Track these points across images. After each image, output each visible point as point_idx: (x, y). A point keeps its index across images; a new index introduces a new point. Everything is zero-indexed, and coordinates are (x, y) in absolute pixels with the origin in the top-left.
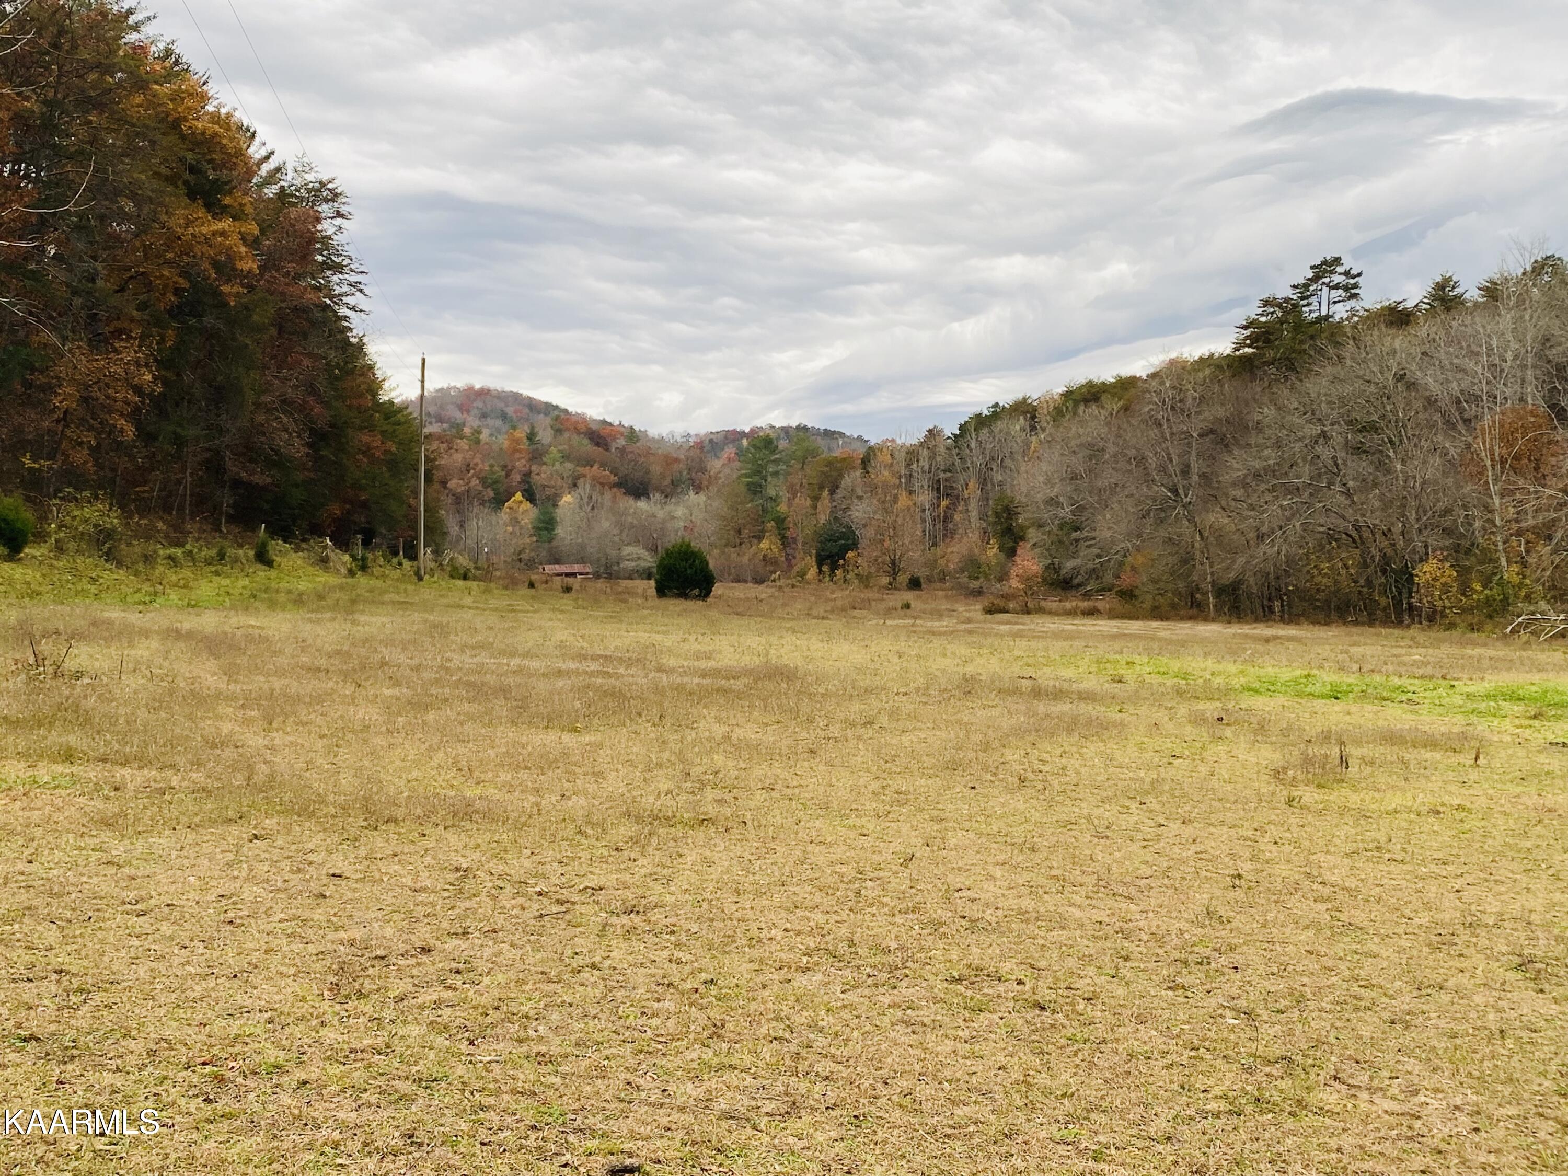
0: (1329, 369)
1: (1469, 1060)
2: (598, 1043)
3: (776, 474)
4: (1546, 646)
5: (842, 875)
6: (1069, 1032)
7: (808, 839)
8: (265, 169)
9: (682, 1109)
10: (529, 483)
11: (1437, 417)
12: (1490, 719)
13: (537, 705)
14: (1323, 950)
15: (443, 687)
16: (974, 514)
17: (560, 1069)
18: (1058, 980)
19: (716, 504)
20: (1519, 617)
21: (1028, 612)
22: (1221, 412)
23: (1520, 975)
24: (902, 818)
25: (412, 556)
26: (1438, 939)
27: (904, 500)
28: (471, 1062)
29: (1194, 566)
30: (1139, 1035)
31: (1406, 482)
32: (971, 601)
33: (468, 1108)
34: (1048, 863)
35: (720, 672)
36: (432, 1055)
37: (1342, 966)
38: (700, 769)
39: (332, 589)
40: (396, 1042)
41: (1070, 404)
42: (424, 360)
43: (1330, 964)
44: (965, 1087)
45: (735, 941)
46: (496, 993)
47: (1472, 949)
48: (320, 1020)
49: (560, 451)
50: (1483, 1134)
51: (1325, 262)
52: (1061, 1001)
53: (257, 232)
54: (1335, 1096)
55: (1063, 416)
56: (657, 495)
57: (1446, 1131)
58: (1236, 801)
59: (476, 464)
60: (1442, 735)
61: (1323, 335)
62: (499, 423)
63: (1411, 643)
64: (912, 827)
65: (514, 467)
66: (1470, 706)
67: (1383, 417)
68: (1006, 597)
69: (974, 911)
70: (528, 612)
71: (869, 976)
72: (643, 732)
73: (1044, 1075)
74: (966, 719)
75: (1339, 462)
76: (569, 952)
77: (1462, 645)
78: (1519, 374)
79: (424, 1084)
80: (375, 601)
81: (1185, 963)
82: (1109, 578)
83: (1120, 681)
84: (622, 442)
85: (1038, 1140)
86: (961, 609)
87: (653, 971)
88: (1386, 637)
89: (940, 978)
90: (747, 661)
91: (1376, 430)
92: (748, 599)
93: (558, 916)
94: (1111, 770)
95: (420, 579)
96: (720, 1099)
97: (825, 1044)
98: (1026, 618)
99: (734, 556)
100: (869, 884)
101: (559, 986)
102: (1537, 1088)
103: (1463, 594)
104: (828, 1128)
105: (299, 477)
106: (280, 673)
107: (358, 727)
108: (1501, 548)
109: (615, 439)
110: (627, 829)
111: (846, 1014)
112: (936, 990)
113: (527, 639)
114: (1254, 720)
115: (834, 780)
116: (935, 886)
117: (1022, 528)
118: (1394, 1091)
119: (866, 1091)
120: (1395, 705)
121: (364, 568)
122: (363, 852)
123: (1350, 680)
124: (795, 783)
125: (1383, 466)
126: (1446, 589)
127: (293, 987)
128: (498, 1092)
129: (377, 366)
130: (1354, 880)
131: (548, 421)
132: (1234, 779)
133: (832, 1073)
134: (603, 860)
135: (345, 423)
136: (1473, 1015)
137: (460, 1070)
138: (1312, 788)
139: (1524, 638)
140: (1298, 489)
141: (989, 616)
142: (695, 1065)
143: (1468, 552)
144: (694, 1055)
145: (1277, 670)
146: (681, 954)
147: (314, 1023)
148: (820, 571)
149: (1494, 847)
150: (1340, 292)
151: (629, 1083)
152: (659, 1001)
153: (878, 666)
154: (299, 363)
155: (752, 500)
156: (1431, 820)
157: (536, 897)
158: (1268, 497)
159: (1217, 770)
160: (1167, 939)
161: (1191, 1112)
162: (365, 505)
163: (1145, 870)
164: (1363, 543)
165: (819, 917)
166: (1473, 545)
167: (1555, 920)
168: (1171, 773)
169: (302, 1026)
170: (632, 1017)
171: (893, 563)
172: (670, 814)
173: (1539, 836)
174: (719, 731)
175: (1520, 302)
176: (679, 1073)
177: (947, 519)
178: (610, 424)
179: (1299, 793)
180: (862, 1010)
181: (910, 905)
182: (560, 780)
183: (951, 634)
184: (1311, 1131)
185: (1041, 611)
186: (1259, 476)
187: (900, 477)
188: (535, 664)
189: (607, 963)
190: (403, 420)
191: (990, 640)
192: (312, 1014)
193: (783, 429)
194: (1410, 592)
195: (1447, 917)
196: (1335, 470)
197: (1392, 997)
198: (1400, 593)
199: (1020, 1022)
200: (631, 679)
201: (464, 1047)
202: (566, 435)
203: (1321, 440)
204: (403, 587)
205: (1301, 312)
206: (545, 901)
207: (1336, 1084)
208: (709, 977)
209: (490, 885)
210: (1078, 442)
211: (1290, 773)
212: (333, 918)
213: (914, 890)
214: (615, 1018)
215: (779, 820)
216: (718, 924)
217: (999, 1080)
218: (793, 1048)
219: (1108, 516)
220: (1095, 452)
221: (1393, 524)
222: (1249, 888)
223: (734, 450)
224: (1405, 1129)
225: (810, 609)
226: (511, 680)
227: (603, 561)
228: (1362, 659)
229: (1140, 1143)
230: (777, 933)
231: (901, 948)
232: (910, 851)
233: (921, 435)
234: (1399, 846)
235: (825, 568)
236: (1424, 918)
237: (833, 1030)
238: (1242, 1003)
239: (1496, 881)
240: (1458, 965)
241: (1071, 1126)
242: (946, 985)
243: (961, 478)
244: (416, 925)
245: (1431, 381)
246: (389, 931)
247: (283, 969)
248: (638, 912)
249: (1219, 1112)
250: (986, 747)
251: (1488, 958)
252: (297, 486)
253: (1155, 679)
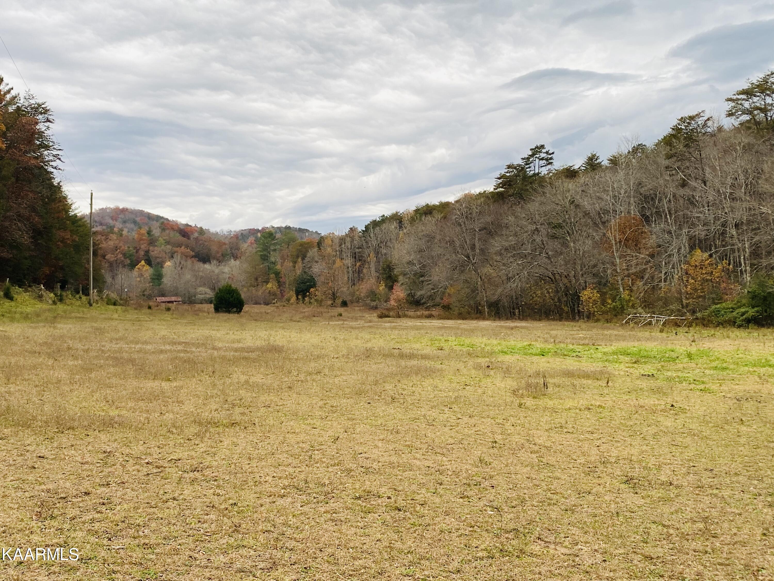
0: (539, 198)
1: (602, 527)
2: (175, 537)
3: (275, 250)
4: (642, 329)
5: (302, 448)
6: (412, 521)
7: (286, 431)
8: (8, 97)
9: (217, 568)
10: (148, 256)
11: (589, 221)
12: (614, 364)
13: (149, 368)
14: (534, 477)
15: (100, 359)
16: (373, 269)
17: (155, 551)
18: (408, 496)
19: (245, 266)
20: (629, 315)
21: (399, 317)
22: (489, 219)
23: (626, 486)
24: (334, 419)
25: (87, 294)
26: (589, 469)
27: (338, 263)
28: (109, 549)
29: (478, 293)
30: (445, 521)
31: (575, 252)
32: (371, 312)
33: (106, 572)
34: (404, 439)
35: (244, 348)
36: (88, 546)
37: (543, 484)
38: (233, 398)
39: (45, 311)
40: (70, 540)
41: (418, 215)
42: (92, 194)
43: (538, 483)
44: (360, 550)
45: (248, 483)
46: (123, 514)
47: (604, 474)
48: (30, 531)
49: (164, 240)
50: (608, 563)
51: (537, 147)
52: (408, 506)
53: (4, 129)
54: (538, 547)
55: (415, 221)
56: (215, 262)
57: (590, 562)
58: (495, 406)
59: (121, 247)
60: (592, 372)
61: (536, 182)
62: (132, 226)
63: (579, 329)
64: (338, 423)
65: (140, 248)
66: (605, 358)
67: (564, 221)
68: (388, 310)
69: (367, 464)
70: (147, 321)
71: (315, 498)
72: (204, 380)
73: (399, 543)
74: (366, 369)
75: (545, 243)
76: (162, 492)
77: (603, 329)
78: (627, 200)
79: (84, 561)
80: (66, 317)
81: (469, 485)
82: (438, 300)
83: (441, 349)
84: (196, 235)
85: (395, 575)
86: (367, 316)
87: (205, 500)
88: (567, 326)
89: (350, 497)
90: (259, 343)
91: (561, 227)
92: (261, 313)
93: (156, 474)
94: (436, 392)
95: (91, 305)
96: (237, 563)
97: (291, 532)
98: (398, 320)
99: (254, 291)
100: (316, 452)
101: (156, 510)
102: (633, 540)
103: (603, 305)
104: (291, 574)
105: (27, 254)
106: (14, 354)
107: (54, 381)
108: (620, 283)
109: (192, 233)
110: (194, 429)
111: (302, 518)
112: (347, 504)
113: (146, 335)
114: (504, 367)
115: (300, 401)
116: (349, 452)
117: (396, 276)
118: (567, 543)
119: (311, 555)
120: (570, 358)
121: (61, 300)
122: (55, 445)
123: (549, 347)
124: (281, 404)
125: (565, 244)
126: (595, 302)
127: (16, 514)
128: (123, 564)
129: (69, 197)
130: (550, 442)
131: (158, 224)
132: (494, 395)
133: (294, 547)
134: (181, 445)
135: (51, 226)
136: (604, 505)
137: (103, 554)
138: (531, 399)
139: (632, 325)
140: (526, 256)
141: (380, 319)
142: (225, 546)
143: (605, 285)
144: (225, 541)
145: (515, 343)
146: (219, 491)
147: (27, 532)
148: (298, 298)
149: (615, 425)
150: (544, 161)
151: (191, 557)
152: (207, 515)
153: (324, 345)
154: (27, 195)
155: (263, 264)
156: (586, 412)
157: (145, 465)
158: (512, 260)
159: (486, 391)
160: (461, 473)
161: (470, 557)
162: (62, 268)
163: (451, 441)
164: (556, 281)
165: (291, 470)
166: (607, 281)
167: (643, 459)
168: (465, 393)
169: (20, 535)
170: (193, 524)
171: (334, 294)
172: (216, 421)
173: (636, 419)
174: (243, 378)
175: (628, 165)
176: (217, 551)
177: (360, 272)
178: (190, 226)
179: (525, 401)
180: (310, 515)
181: (336, 462)
182: (160, 405)
183: (363, 328)
184: (526, 564)
185: (406, 316)
186: (507, 249)
187: (337, 251)
188: (149, 347)
189: (181, 497)
190: (82, 224)
191: (380, 331)
192: (26, 528)
193: (278, 228)
194: (579, 304)
195: (593, 459)
196: (543, 247)
197: (566, 498)
198: (574, 305)
199: (388, 517)
200: (198, 354)
201: (105, 542)
202: (167, 232)
203: (536, 232)
204: (81, 309)
205: (526, 172)
206: (150, 467)
207: (540, 542)
208: (234, 502)
209: (122, 459)
210: (422, 234)
211: (521, 391)
212: (38, 479)
213: (338, 455)
214: (184, 525)
215: (272, 422)
216: (239, 475)
217: (377, 546)
218: (275, 535)
219: (437, 270)
220: (430, 238)
221: (570, 272)
222: (500, 448)
223: (254, 238)
224: (571, 562)
225: (292, 317)
226: (136, 356)
227: (187, 295)
228: (555, 337)
229: (444, 574)
230: (269, 479)
231: (331, 483)
232: (337, 435)
233: (347, 230)
234: (571, 426)
235: (300, 297)
236: (582, 461)
237: (296, 525)
238: (495, 504)
239: (616, 441)
240: (598, 482)
241: (411, 567)
242: (352, 500)
243: (367, 251)
244: (82, 481)
245: (586, 203)
246: (68, 484)
247: (11, 505)
248: (198, 471)
249: (483, 557)
250: (376, 383)
251: (612, 478)
252: (26, 258)
253: (458, 348)
